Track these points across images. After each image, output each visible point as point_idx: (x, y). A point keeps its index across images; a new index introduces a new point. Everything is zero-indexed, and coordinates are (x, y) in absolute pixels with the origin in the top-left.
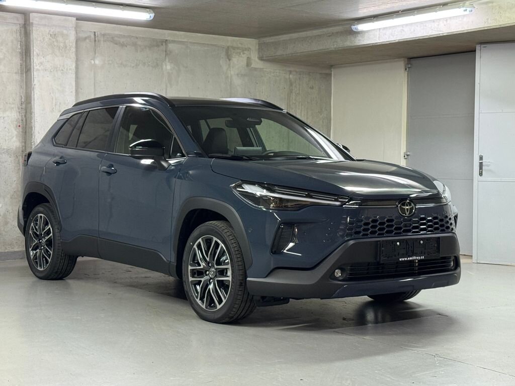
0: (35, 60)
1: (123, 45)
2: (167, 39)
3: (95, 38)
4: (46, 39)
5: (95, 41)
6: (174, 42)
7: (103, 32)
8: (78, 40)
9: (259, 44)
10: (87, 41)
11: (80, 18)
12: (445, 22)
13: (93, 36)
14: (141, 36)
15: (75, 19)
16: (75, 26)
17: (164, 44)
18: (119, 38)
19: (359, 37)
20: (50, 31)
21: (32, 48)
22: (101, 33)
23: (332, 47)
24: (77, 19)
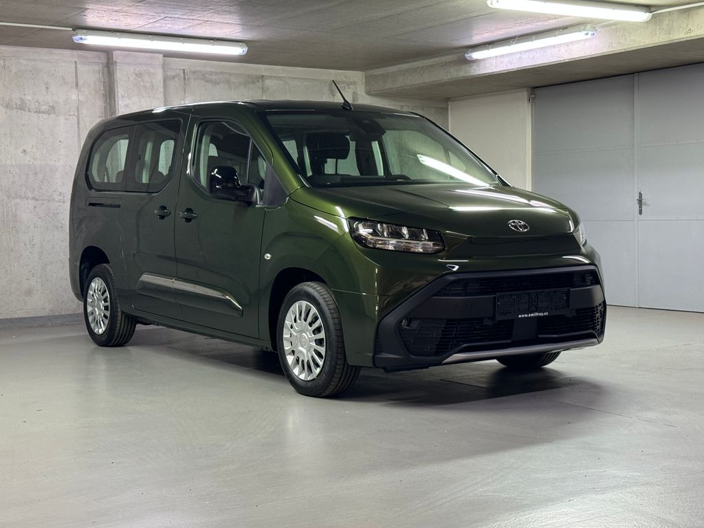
0: (120, 102)
1: (215, 83)
2: (264, 74)
3: (185, 76)
4: (131, 79)
5: (185, 79)
6: (271, 77)
7: (193, 69)
8: (165, 79)
9: (366, 76)
10: (176, 79)
11: (168, 55)
12: (566, 47)
13: (182, 74)
14: (235, 72)
15: (162, 55)
16: (162, 63)
17: (260, 80)
18: (211, 75)
19: (474, 67)
20: (135, 70)
21: (116, 89)
22: (190, 71)
23: (445, 78)
24: (164, 56)
